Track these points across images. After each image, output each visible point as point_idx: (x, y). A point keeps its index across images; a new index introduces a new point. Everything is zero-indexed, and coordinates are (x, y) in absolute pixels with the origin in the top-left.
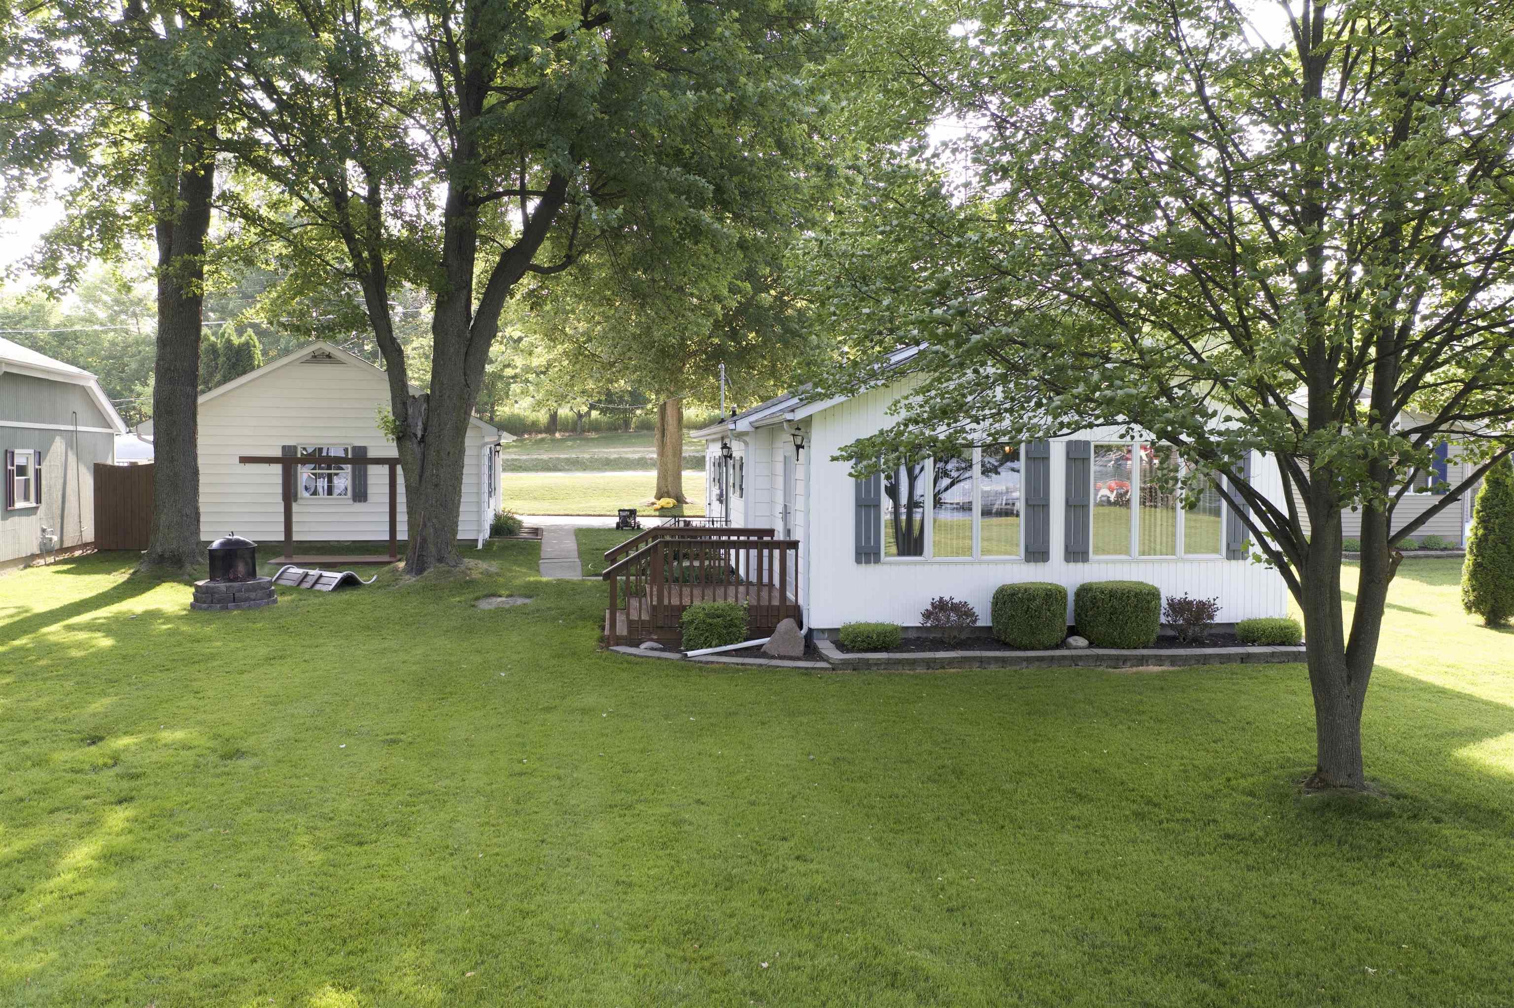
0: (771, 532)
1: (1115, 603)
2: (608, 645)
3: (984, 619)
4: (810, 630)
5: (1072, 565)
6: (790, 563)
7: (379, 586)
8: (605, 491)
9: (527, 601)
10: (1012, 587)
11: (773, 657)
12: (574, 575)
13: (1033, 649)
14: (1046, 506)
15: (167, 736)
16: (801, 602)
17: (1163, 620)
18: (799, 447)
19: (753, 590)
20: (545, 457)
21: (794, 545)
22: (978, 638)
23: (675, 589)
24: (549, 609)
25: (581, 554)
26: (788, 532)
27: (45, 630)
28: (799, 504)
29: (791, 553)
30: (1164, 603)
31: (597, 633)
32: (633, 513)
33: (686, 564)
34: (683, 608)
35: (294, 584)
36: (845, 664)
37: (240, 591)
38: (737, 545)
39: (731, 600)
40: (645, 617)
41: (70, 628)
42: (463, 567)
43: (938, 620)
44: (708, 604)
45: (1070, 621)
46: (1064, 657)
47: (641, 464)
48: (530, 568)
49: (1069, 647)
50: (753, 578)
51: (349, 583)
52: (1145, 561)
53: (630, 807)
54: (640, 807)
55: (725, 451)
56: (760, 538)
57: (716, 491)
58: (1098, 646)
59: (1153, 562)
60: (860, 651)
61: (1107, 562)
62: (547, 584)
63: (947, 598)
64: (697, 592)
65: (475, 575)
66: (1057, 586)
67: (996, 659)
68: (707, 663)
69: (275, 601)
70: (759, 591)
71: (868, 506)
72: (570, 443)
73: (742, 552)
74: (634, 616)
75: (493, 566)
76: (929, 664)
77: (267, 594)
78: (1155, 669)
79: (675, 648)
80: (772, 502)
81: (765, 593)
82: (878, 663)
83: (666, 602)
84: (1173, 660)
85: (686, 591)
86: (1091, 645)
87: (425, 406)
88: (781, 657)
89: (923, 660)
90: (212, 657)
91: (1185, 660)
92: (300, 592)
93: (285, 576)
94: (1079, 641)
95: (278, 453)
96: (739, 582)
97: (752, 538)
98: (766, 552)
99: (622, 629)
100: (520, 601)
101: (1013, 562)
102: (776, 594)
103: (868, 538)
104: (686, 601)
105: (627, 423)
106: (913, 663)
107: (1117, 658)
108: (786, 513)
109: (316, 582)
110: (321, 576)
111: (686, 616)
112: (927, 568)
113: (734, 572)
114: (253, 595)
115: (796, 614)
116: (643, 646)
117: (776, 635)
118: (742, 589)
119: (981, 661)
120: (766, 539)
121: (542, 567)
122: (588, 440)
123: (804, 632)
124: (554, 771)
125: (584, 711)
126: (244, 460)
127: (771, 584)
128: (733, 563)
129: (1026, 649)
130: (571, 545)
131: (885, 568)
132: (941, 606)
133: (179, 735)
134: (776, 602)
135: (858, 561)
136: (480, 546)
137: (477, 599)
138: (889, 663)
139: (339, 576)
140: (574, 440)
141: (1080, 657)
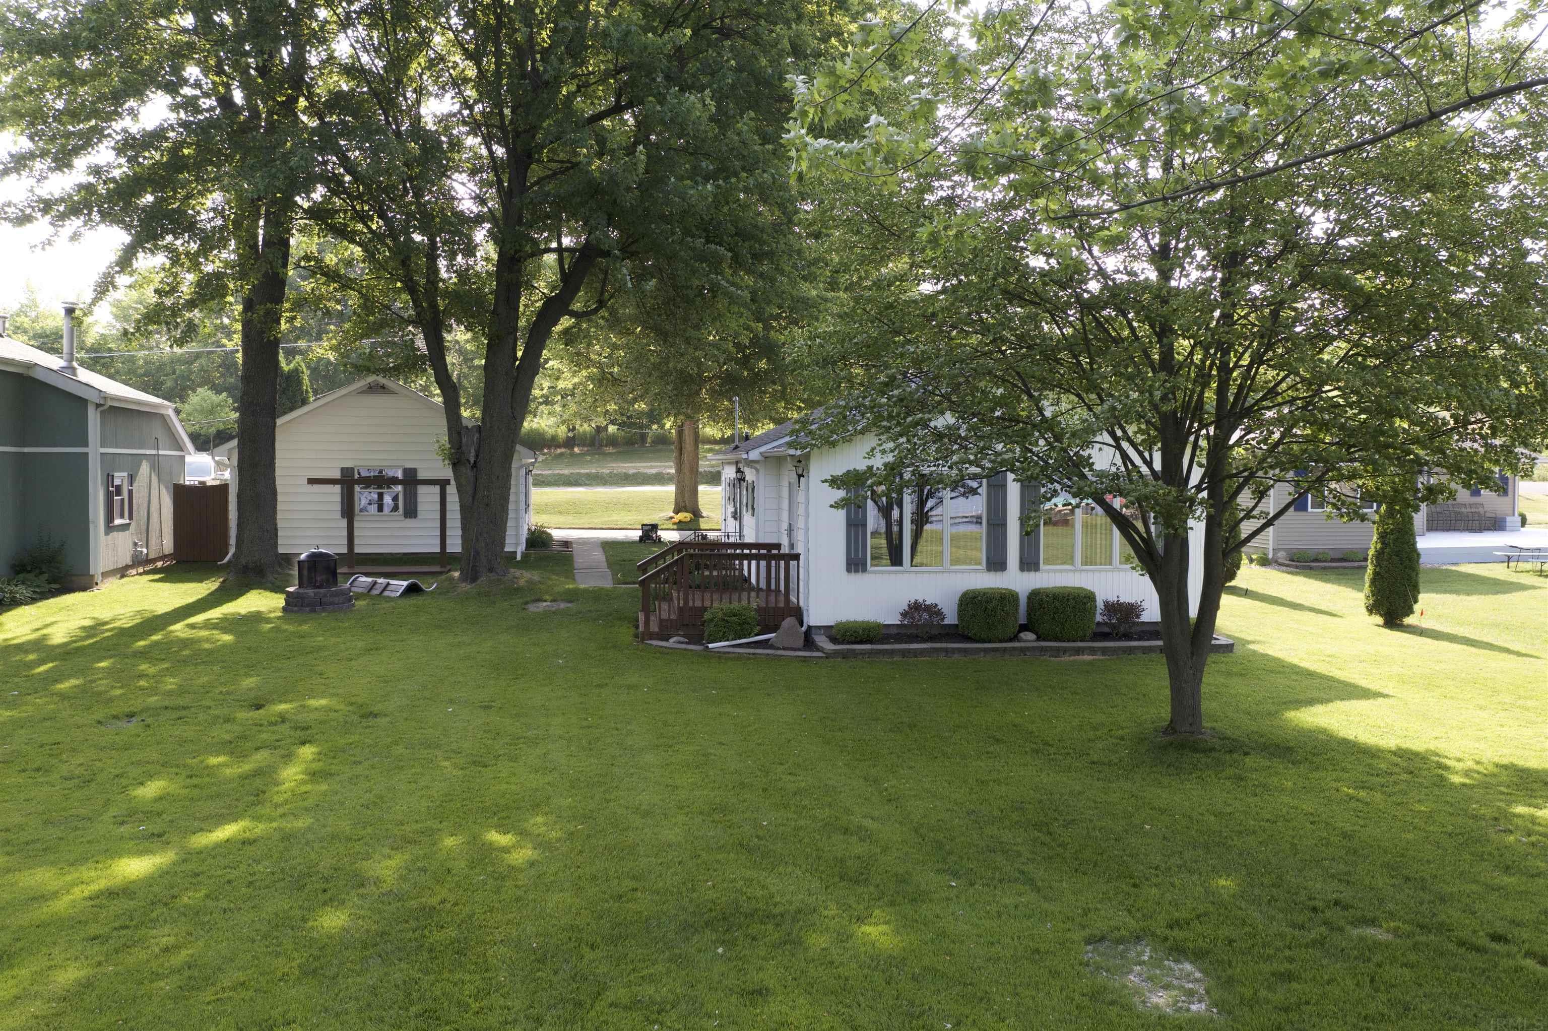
0: (778, 546)
1: (1057, 604)
2: (643, 640)
3: (951, 618)
4: (810, 627)
5: (1026, 574)
6: (793, 572)
7: (439, 592)
8: (626, 506)
9: (569, 605)
10: (973, 591)
11: (778, 649)
12: (607, 583)
13: (990, 642)
14: (1004, 525)
15: (313, 703)
16: (801, 604)
17: (1099, 618)
18: (800, 476)
19: (763, 595)
20: (566, 472)
21: (796, 557)
22: (948, 634)
23: (698, 594)
24: (590, 611)
25: (610, 565)
26: (792, 546)
27: (172, 628)
28: (801, 524)
29: (793, 563)
30: (1100, 604)
31: (632, 630)
32: (654, 527)
33: (707, 573)
34: (705, 609)
35: (365, 591)
36: (836, 653)
37: (325, 596)
38: (749, 557)
39: (744, 603)
40: (673, 617)
41: (192, 626)
42: (510, 576)
43: (913, 618)
44: (725, 606)
45: (1022, 620)
46: (1014, 649)
47: (658, 479)
48: (567, 577)
49: (1019, 641)
50: (763, 585)
51: (413, 590)
52: (1087, 571)
53: (671, 746)
54: (677, 747)
55: (739, 475)
56: (769, 551)
57: (731, 509)
58: (1044, 640)
59: (1093, 571)
60: (849, 643)
61: (1055, 571)
62: (585, 591)
63: (921, 601)
64: (716, 596)
65: (522, 582)
66: (1010, 591)
67: (960, 650)
68: (725, 653)
69: (353, 605)
70: (767, 596)
71: (856, 526)
72: (589, 458)
73: (754, 563)
74: (665, 616)
75: (534, 575)
76: (904, 653)
77: (347, 598)
78: (1087, 658)
79: (698, 642)
80: (779, 520)
81: (772, 598)
82: (863, 653)
83: (691, 604)
84: (1104, 651)
85: (707, 596)
86: (1039, 638)
87: (477, 436)
88: (784, 649)
89: (899, 650)
90: (320, 649)
91: (1114, 651)
92: (372, 597)
93: (356, 583)
94: (1029, 636)
95: (337, 475)
96: (751, 588)
97: (762, 551)
98: (773, 563)
99: (654, 627)
100: (563, 605)
101: (976, 571)
102: (782, 598)
103: (856, 550)
104: (707, 603)
105: (643, 437)
106: (892, 652)
107: (1058, 649)
108: (790, 530)
109: (384, 589)
110: (388, 584)
111: (707, 616)
112: (906, 575)
113: (747, 580)
114: (336, 600)
115: (798, 614)
116: (672, 640)
117: (781, 631)
118: (753, 594)
119: (946, 650)
120: (774, 552)
121: (577, 577)
122: (605, 454)
123: (804, 629)
124: (613, 725)
125: (629, 687)
126: (312, 481)
127: (778, 590)
128: (746, 572)
129: (984, 641)
130: (599, 556)
131: (872, 576)
132: (916, 607)
133: (323, 702)
134: (782, 605)
135: (849, 570)
136: (519, 558)
137: (527, 603)
138: (871, 653)
139: (405, 583)
140: (592, 455)
141: (1028, 648)
